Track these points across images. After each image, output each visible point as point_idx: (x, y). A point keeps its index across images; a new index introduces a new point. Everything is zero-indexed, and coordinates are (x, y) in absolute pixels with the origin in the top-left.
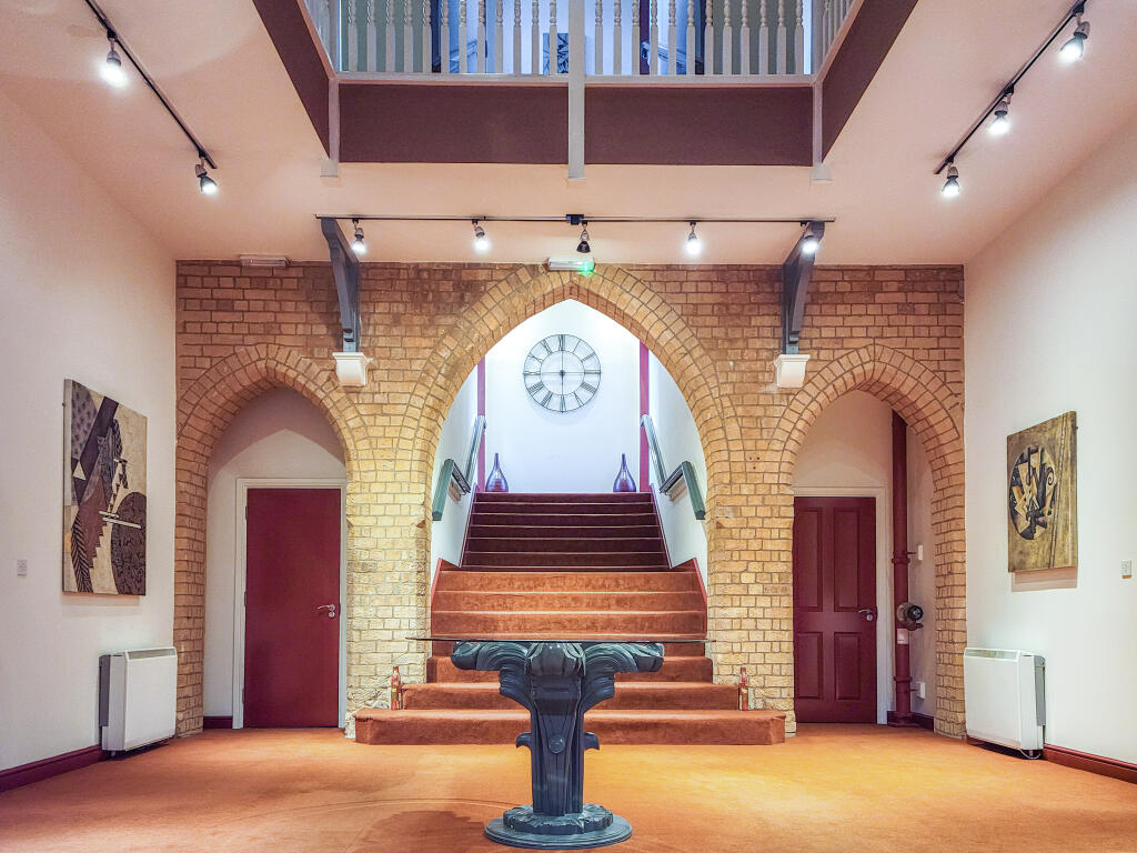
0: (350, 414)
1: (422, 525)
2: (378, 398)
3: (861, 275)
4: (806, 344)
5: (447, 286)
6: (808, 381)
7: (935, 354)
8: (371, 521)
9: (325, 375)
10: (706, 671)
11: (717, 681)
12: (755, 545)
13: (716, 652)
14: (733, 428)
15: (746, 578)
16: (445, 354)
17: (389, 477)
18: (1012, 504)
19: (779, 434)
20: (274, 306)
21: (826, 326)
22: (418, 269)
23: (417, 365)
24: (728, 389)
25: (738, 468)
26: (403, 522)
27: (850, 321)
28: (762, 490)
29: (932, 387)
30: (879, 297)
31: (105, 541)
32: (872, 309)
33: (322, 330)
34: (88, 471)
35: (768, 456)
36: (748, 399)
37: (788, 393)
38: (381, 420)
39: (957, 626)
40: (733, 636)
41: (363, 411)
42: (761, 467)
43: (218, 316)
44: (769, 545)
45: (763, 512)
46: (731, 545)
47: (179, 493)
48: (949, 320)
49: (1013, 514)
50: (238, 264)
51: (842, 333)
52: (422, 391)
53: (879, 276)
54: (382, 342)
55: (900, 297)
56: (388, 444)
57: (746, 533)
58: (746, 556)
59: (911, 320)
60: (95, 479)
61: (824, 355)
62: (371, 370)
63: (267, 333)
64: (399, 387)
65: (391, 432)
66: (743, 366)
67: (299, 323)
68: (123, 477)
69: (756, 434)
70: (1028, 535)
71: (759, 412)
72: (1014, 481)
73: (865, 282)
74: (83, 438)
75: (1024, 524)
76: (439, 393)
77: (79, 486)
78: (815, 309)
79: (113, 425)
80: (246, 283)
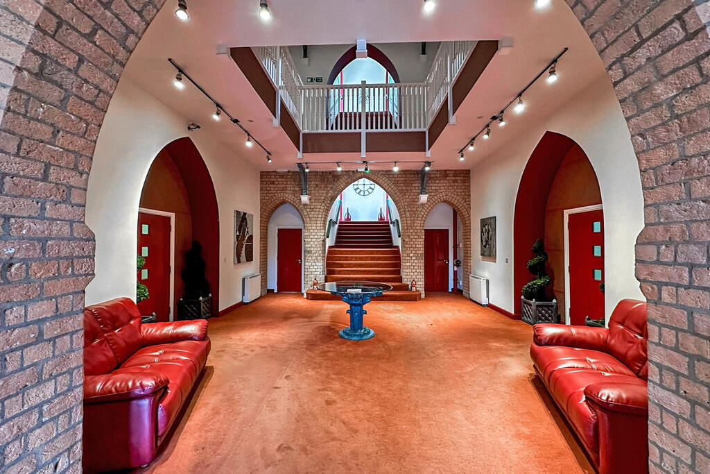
0: (305, 211)
1: (323, 241)
2: (312, 207)
3: (443, 172)
4: (427, 191)
5: (331, 176)
6: (428, 201)
7: (463, 194)
8: (310, 240)
9: (298, 201)
10: (400, 280)
11: (403, 283)
12: (414, 246)
13: (403, 275)
14: (408, 214)
15: (411, 255)
16: (330, 195)
17: (315, 228)
18: (481, 237)
19: (420, 216)
20: (285, 183)
21: (433, 186)
22: (323, 172)
23: (322, 198)
24: (406, 203)
25: (409, 225)
26: (319, 240)
27: (439, 185)
28: (416, 231)
29: (462, 202)
30: (447, 178)
31: (244, 249)
32: (446, 181)
33: (297, 189)
34: (240, 233)
35: (417, 222)
36: (412, 206)
37: (423, 204)
38: (312, 213)
39: (469, 267)
40: (407, 271)
41: (308, 210)
42: (415, 225)
43: (270, 186)
44: (417, 246)
45: (416, 237)
46: (407, 246)
47: (261, 232)
48: (466, 184)
49: (482, 240)
50: (276, 172)
51: (437, 188)
52: (323, 205)
53: (448, 172)
54: (313, 192)
55: (453, 178)
56: (314, 219)
57: (412, 243)
58: (411, 249)
59: (456, 184)
60: (241, 234)
61: (432, 194)
62: (310, 199)
63: (283, 190)
64: (318, 204)
65: (315, 216)
66: (410, 197)
67: (291, 187)
68: (248, 232)
69: (414, 215)
70: (485, 246)
71: (415, 209)
72: (482, 232)
73: (444, 174)
74: (239, 224)
75: (484, 243)
76: (328, 205)
77: (238, 236)
78: (430, 182)
79: (245, 219)
80: (278, 177)
